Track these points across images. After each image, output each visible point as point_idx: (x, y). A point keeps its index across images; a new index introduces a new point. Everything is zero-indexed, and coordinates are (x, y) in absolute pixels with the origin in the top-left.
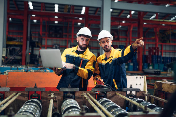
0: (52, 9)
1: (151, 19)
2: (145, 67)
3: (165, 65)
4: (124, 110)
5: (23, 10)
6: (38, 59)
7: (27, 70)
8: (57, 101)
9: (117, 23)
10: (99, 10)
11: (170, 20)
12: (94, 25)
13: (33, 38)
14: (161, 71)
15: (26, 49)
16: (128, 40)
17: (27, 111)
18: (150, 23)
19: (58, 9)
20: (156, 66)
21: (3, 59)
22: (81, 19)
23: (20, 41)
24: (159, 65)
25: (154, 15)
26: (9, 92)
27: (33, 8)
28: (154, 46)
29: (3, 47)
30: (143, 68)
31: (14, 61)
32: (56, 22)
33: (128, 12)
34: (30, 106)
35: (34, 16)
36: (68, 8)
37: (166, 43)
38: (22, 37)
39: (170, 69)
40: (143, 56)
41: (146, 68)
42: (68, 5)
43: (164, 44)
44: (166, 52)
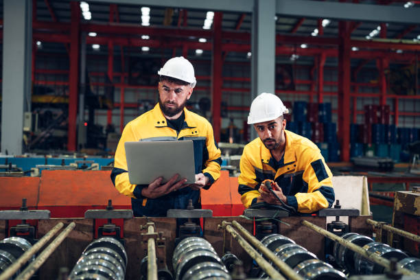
0: (135, 18)
1: (368, 38)
2: (356, 152)
3: (403, 148)
4: (328, 265)
5: (68, 21)
6: (105, 136)
7: (84, 164)
8: (163, 244)
9: (288, 48)
10: (246, 18)
11: (415, 41)
12: (233, 54)
13: (92, 88)
14: (396, 161)
15: (78, 112)
16: (315, 89)
17: (94, 269)
18: (369, 48)
19: (148, 18)
20: (383, 149)
21: (25, 137)
22: (202, 40)
23: (62, 94)
24: (389, 147)
25: (376, 29)
26: (49, 221)
27: (92, 15)
28: (377, 103)
29: (26, 110)
30: (352, 154)
31: (50, 141)
32: (145, 49)
33: (315, 22)
34: (99, 257)
35: (93, 34)
36: (172, 14)
37: (405, 94)
38: (66, 84)
39: (418, 156)
40: (351, 126)
41: (359, 154)
42: (174, 8)
43: (401, 97)
44: (404, 117)
